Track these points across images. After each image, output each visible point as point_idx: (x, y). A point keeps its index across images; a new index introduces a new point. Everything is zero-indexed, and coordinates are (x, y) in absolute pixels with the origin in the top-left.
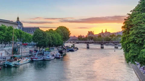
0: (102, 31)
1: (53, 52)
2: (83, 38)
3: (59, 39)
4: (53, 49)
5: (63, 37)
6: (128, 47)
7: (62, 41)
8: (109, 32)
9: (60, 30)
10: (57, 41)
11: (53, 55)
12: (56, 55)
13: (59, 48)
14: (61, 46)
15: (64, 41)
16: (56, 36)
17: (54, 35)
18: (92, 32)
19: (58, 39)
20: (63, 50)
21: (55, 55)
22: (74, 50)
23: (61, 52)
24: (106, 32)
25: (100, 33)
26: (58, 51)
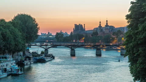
0: (100, 25)
1: (5, 64)
2: (64, 36)
3: (17, 39)
4: (6, 58)
5: (25, 34)
6: (136, 54)
7: (22, 42)
8: (113, 27)
9: (20, 22)
10: (13, 43)
11: (5, 70)
12: (11, 69)
13: (18, 55)
14: (21, 53)
15: (27, 42)
16: (11, 33)
17: (8, 31)
18: (82, 25)
19: (14, 38)
20: (26, 60)
21: (8, 68)
22: (47, 60)
23: (20, 64)
24: (107, 25)
25: (97, 28)
26: (14, 61)
